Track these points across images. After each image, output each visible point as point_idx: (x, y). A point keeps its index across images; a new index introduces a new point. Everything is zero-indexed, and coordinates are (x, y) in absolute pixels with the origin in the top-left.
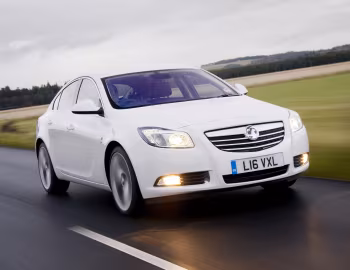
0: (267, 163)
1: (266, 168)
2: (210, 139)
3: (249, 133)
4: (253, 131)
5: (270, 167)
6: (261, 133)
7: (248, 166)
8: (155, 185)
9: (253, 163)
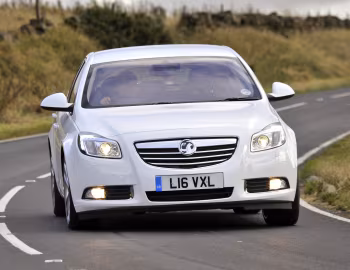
0: (200, 182)
1: (199, 187)
2: (139, 150)
3: (184, 147)
4: (189, 146)
5: (204, 188)
6: (199, 149)
7: (175, 183)
8: (84, 197)
9: (182, 181)
